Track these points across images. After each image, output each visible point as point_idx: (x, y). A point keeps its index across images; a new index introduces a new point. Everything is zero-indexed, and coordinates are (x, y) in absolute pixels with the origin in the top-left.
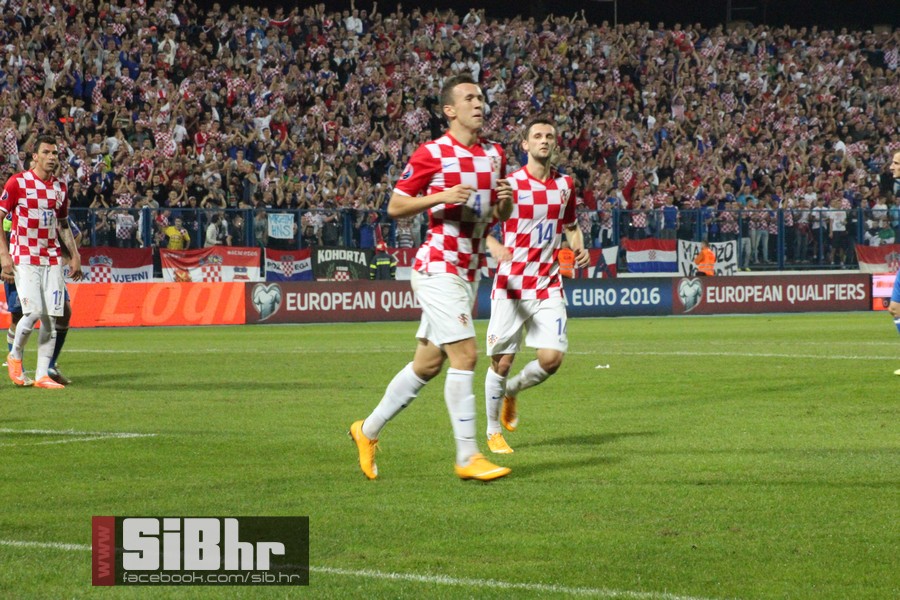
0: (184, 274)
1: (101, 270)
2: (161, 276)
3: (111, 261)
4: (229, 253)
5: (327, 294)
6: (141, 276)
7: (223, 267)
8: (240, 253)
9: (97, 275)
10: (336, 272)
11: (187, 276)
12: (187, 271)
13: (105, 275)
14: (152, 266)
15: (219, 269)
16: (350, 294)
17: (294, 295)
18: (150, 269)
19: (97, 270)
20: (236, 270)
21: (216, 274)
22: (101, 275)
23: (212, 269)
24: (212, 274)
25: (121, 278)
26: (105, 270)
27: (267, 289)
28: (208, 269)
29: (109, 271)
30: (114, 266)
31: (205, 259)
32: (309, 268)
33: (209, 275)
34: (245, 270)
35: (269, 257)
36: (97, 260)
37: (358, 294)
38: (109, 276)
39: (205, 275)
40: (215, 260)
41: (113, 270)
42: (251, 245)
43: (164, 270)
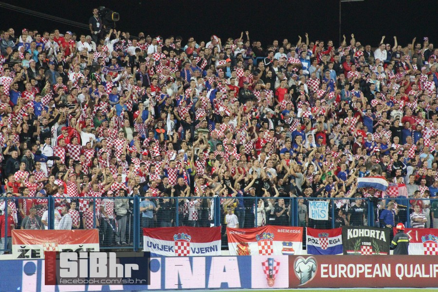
0: (245, 247)
1: (182, 244)
2: (227, 249)
3: (189, 237)
4: (279, 231)
5: (353, 266)
6: (212, 249)
7: (274, 242)
8: (287, 231)
9: (179, 248)
10: (362, 246)
11: (246, 249)
12: (247, 245)
13: (185, 248)
14: (220, 241)
15: (271, 244)
16: (370, 265)
17: (326, 265)
18: (219, 243)
19: (179, 244)
20: (284, 244)
21: (269, 247)
22: (182, 248)
23: (266, 244)
24: (266, 247)
25: (197, 250)
26: (185, 244)
27: (306, 261)
28: (263, 243)
29: (188, 245)
30: (192, 241)
31: (261, 236)
32: (340, 243)
33: (263, 248)
34: (290, 244)
35: (309, 234)
36: (179, 237)
37: (377, 266)
38: (188, 248)
39: (260, 248)
40: (268, 236)
41: (191, 244)
42: (295, 225)
43: (230, 244)
